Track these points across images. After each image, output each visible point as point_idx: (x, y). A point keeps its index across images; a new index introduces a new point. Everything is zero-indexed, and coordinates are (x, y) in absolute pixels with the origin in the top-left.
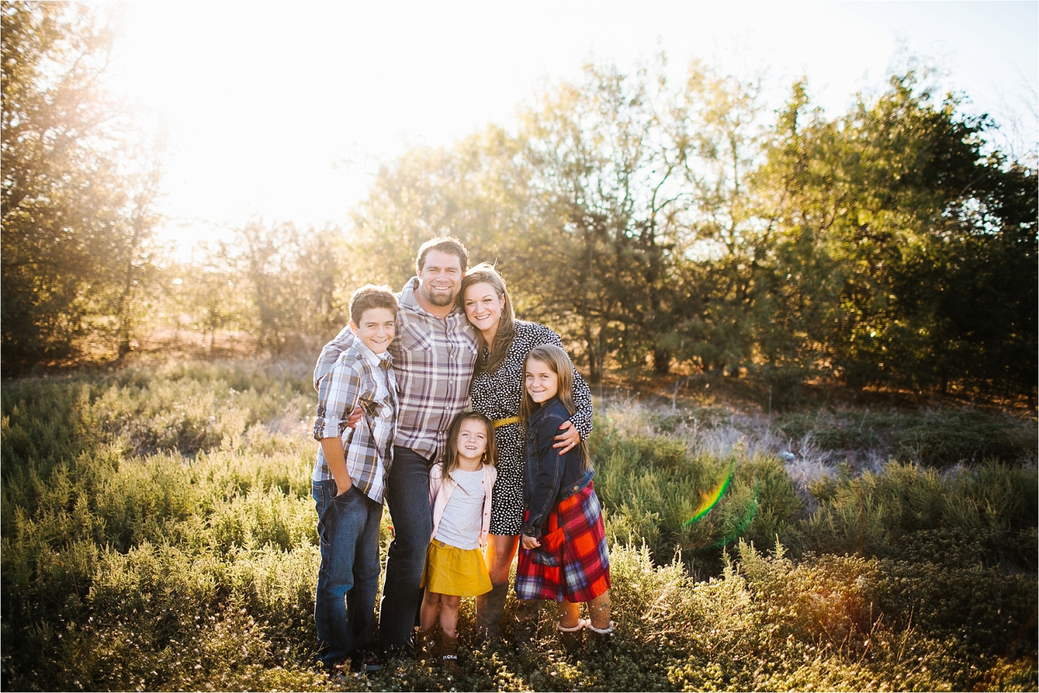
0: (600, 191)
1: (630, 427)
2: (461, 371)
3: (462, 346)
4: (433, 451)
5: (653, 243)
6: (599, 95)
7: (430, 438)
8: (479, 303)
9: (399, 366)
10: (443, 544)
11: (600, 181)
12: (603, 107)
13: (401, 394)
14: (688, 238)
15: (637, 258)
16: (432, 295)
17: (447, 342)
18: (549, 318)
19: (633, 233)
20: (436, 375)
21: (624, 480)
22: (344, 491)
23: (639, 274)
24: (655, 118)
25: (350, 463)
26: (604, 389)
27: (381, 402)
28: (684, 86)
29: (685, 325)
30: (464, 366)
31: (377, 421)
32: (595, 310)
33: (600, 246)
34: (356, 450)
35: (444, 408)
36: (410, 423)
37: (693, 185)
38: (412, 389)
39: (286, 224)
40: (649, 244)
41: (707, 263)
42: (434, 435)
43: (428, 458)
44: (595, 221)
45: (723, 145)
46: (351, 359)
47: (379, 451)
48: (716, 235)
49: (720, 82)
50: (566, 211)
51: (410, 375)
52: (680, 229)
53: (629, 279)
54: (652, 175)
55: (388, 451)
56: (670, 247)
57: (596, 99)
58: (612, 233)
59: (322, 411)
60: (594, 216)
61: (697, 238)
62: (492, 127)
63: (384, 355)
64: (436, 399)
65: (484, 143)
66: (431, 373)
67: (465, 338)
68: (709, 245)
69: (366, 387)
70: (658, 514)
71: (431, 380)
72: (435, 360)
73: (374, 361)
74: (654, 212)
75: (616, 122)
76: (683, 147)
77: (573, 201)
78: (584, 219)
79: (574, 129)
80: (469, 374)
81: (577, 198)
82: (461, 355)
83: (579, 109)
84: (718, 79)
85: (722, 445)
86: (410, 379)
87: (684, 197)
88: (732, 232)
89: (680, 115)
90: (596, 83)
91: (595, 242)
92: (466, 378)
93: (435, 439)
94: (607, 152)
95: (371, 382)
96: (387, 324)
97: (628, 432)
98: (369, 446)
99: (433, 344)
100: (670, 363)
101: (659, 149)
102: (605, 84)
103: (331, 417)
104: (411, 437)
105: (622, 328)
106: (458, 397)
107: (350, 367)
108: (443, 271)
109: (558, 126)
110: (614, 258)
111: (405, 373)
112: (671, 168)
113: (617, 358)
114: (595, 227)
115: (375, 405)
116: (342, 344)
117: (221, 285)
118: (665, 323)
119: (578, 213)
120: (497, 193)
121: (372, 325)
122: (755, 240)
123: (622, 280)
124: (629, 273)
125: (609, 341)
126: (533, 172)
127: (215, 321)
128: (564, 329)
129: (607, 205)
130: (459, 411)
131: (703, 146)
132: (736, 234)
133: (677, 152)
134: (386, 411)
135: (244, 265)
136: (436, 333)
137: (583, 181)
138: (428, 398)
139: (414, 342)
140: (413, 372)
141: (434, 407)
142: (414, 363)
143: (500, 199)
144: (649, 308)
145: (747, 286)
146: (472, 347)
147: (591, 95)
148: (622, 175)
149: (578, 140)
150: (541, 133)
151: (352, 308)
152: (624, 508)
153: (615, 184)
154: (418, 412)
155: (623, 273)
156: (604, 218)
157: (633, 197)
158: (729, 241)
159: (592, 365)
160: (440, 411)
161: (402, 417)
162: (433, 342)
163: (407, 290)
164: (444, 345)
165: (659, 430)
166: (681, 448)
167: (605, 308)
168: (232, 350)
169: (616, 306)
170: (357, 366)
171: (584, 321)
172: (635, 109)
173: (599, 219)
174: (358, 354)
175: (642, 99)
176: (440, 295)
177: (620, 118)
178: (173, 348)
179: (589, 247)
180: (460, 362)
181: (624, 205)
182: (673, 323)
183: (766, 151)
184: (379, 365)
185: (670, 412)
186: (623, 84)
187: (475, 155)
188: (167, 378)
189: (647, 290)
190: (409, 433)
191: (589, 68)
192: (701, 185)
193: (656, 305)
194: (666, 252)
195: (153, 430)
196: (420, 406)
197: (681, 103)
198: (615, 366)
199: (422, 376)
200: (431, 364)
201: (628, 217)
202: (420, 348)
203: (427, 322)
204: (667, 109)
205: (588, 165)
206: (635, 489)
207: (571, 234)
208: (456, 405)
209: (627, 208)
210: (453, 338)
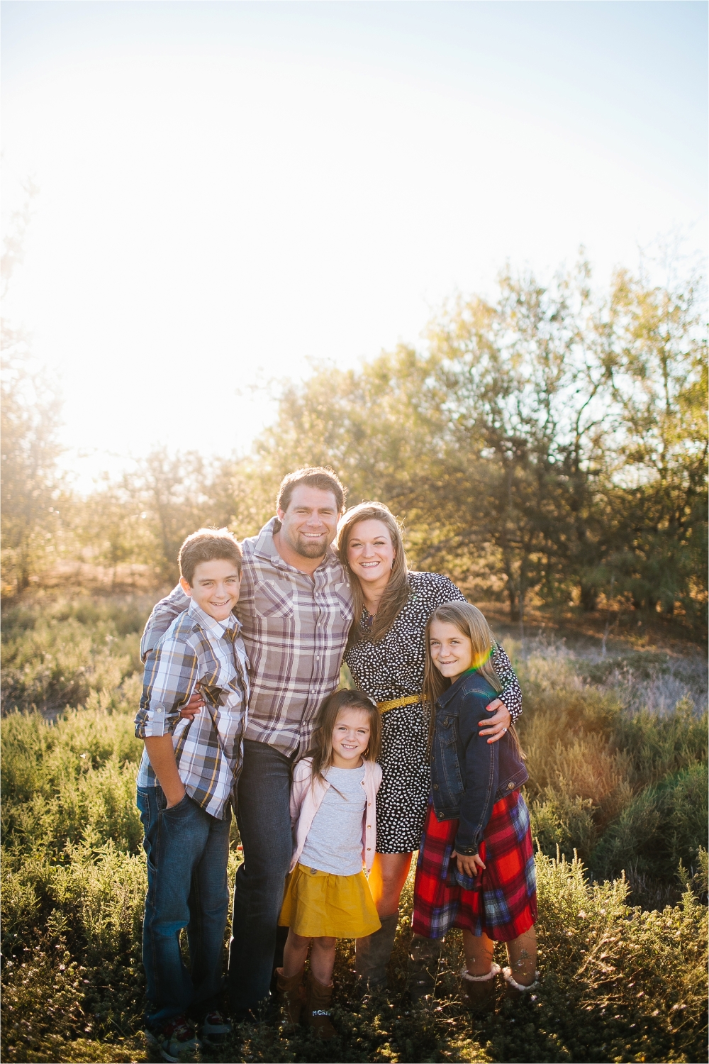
0: (520, 414)
1: (554, 677)
2: (330, 643)
3: (333, 610)
4: (295, 747)
5: (577, 469)
6: (517, 310)
7: (291, 730)
8: (368, 545)
9: (250, 636)
10: (314, 871)
11: (519, 402)
12: (521, 323)
13: (252, 672)
14: (616, 462)
15: (560, 485)
16: (300, 544)
17: (314, 605)
18: (466, 550)
19: (556, 458)
20: (298, 648)
21: (548, 751)
22: (175, 803)
23: (563, 502)
24: (578, 334)
25: (184, 765)
26: (525, 628)
27: (226, 687)
28: (609, 299)
29: (614, 557)
30: (335, 636)
31: (223, 711)
32: (515, 541)
33: (520, 473)
34: (193, 748)
35: (308, 692)
36: (265, 710)
37: (621, 405)
38: (267, 666)
39: (190, 453)
40: (573, 469)
41: (639, 489)
42: (295, 726)
43: (288, 755)
44: (514, 445)
45: (654, 362)
46: (185, 631)
47: (224, 749)
48: (647, 458)
49: (648, 295)
50: (482, 435)
51: (265, 648)
52: (607, 453)
53: (552, 507)
54: (577, 395)
55: (236, 748)
56: (596, 473)
57: (514, 314)
58: (533, 459)
59: (145, 701)
60: (512, 440)
61: (627, 462)
62: (403, 347)
63: (230, 622)
64: (298, 680)
65: (394, 364)
66: (292, 647)
67: (336, 600)
68: (638, 469)
69: (205, 668)
70: (591, 801)
71: (292, 655)
72: (298, 629)
73: (215, 631)
74: (579, 435)
75: (535, 339)
76: (609, 364)
77: (490, 424)
78: (502, 443)
79: (490, 347)
80: (341, 646)
81: (494, 421)
82: (331, 622)
83: (495, 326)
84: (645, 291)
85: (662, 701)
86: (264, 653)
87: (610, 418)
88: (663, 457)
89: (606, 330)
90: (514, 297)
91: (514, 468)
92: (337, 651)
93: (297, 732)
94: (526, 370)
95: (213, 662)
96: (228, 580)
97: (553, 684)
98: (209, 745)
99: (296, 608)
100: (598, 600)
101: (584, 367)
102: (523, 298)
103: (156, 709)
104: (266, 728)
105: (544, 561)
106: (326, 676)
107: (184, 642)
108: (315, 513)
109: (473, 345)
110: (535, 484)
111: (258, 645)
112: (596, 387)
113: (540, 594)
114: (515, 453)
115: (218, 691)
116: (177, 603)
117: (122, 517)
118: (590, 556)
119: (495, 437)
120: (407, 416)
121: (208, 583)
122: (691, 465)
123: (544, 509)
124: (551, 502)
125: (530, 575)
126: (446, 395)
127: (117, 555)
128: (482, 562)
129: (527, 428)
130: (328, 693)
131: (631, 363)
132: (668, 456)
133: (603, 370)
134: (234, 698)
135: (146, 495)
136: (300, 593)
137: (501, 402)
138: (288, 679)
139: (271, 606)
140: (269, 644)
141: (296, 691)
142: (270, 633)
143: (410, 424)
144: (573, 538)
145: (682, 514)
146: (346, 612)
147: (508, 311)
148: (543, 395)
149: (494, 358)
150: (454, 353)
151: (183, 561)
152: (549, 791)
153: (535, 405)
154: (275, 696)
155: (545, 502)
156: (525, 442)
157: (556, 419)
158: (660, 465)
159: (512, 602)
160: (304, 696)
161: (254, 702)
162: (296, 605)
163: (264, 534)
164: (310, 609)
165: (589, 680)
166: (615, 708)
167: (526, 539)
168: (133, 585)
169: (538, 536)
170: (193, 641)
171: (503, 554)
172: (556, 325)
173: (519, 443)
174: (194, 624)
175: (563, 313)
176: (311, 544)
177: (540, 335)
178: (73, 584)
179: (507, 474)
180: (329, 632)
181: (545, 427)
182: (602, 555)
183: (699, 368)
184: (224, 637)
185: (600, 657)
186: (544, 298)
187: (384, 378)
188: (53, 618)
189: (571, 520)
190: (264, 723)
191: (506, 281)
192: (630, 406)
193: (581, 535)
194: (591, 478)
195: (21, 681)
196: (278, 689)
197: (606, 317)
198: (537, 602)
199: (280, 650)
200: (293, 636)
201: (551, 440)
202: (279, 614)
203: (288, 579)
204: (591, 324)
205: (505, 385)
206: (562, 764)
207: (488, 460)
208: (323, 687)
209: (549, 431)
210: (323, 601)
